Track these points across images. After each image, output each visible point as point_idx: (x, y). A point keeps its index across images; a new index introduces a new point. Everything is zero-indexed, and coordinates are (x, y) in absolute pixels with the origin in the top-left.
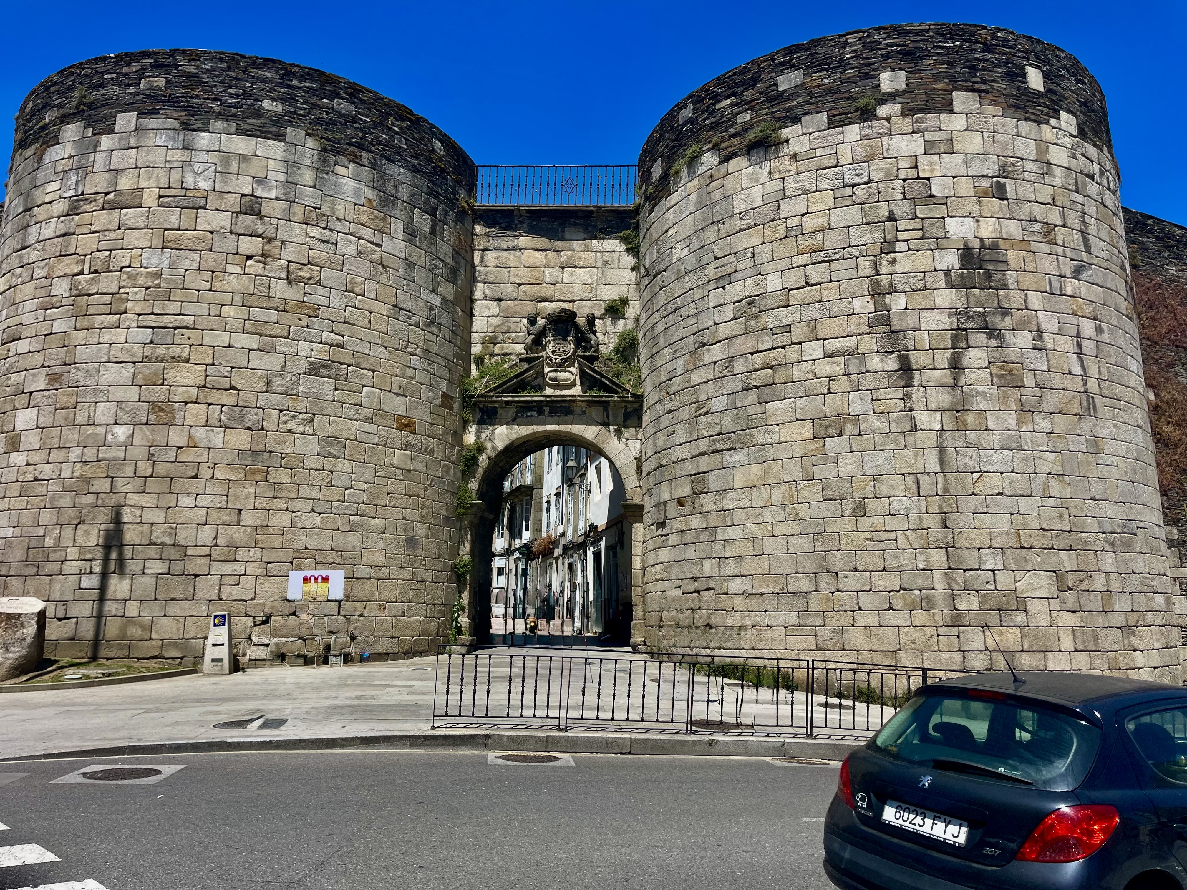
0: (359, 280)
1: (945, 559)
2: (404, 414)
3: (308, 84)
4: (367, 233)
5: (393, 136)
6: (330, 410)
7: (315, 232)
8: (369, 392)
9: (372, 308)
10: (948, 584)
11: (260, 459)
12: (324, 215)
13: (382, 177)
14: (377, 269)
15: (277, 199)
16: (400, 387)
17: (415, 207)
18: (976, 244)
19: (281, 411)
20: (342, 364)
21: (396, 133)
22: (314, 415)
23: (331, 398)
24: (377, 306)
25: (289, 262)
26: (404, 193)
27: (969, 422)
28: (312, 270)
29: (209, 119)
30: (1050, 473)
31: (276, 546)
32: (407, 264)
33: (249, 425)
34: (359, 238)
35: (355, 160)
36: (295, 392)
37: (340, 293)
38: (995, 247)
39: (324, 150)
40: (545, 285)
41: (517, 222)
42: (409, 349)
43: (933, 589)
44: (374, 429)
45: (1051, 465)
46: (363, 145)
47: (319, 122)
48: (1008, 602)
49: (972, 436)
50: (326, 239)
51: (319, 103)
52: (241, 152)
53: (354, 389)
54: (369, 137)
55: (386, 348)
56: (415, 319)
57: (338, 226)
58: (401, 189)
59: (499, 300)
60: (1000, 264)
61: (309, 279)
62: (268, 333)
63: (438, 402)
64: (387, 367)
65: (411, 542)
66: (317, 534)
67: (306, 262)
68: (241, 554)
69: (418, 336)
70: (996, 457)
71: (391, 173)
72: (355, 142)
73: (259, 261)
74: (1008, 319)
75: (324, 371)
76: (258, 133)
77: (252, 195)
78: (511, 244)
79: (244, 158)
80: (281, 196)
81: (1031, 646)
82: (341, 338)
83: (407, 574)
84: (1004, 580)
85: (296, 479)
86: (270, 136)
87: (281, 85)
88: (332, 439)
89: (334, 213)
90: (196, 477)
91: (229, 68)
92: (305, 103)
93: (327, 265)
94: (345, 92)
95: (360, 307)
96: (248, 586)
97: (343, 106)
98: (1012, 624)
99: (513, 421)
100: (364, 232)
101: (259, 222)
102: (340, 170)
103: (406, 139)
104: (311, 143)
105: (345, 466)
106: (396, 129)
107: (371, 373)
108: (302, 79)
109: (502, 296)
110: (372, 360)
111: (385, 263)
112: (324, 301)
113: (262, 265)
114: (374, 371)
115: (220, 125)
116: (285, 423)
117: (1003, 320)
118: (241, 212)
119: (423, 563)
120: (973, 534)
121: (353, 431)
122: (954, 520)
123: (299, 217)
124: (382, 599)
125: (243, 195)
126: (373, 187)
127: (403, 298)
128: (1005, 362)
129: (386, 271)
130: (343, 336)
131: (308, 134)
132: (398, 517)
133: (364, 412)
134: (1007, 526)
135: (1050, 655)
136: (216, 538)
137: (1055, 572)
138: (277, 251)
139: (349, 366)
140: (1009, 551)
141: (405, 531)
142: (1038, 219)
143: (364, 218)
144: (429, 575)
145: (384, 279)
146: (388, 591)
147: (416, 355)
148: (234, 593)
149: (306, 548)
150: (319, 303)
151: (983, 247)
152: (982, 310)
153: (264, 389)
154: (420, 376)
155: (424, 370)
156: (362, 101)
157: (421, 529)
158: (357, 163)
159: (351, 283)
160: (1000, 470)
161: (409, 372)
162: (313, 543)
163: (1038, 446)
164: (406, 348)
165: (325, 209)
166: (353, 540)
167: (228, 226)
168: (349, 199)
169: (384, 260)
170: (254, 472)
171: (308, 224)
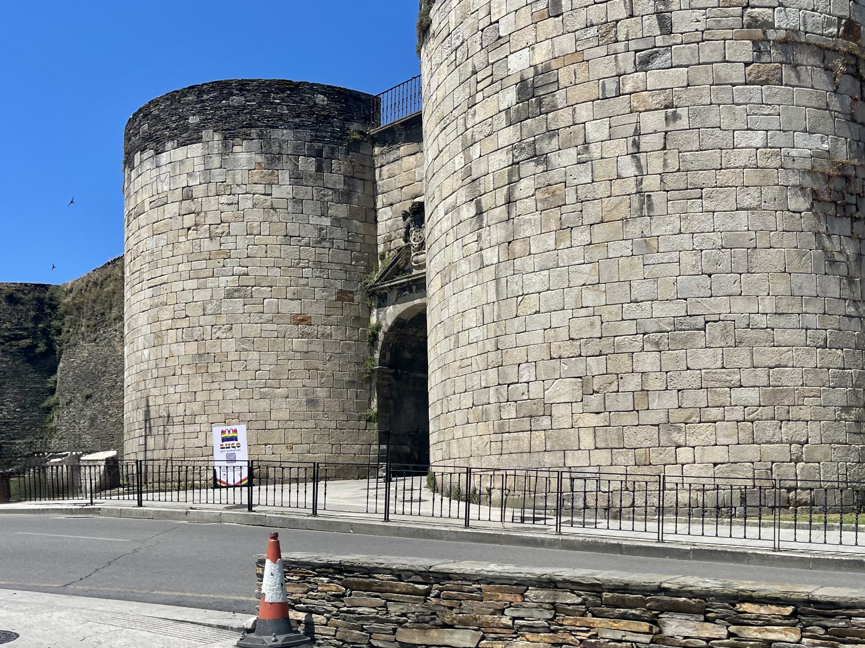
0: (255, 224)
1: (497, 377)
2: (300, 313)
3: (212, 95)
4: (260, 188)
5: (275, 108)
6: (242, 320)
7: (224, 199)
8: (269, 303)
9: (268, 242)
10: (498, 398)
11: (203, 359)
12: (228, 185)
13: (268, 143)
14: (268, 212)
15: (200, 184)
16: (294, 294)
17: (299, 156)
18: (531, 73)
19: (213, 326)
20: (248, 287)
21: (279, 104)
22: (232, 325)
23: (242, 311)
24: (271, 240)
25: (210, 225)
26: (288, 149)
27: (516, 251)
28: (224, 226)
29: (165, 143)
30: (584, 285)
31: (215, 412)
32: (294, 202)
33: (196, 338)
34: (254, 194)
35: (247, 137)
36: (219, 312)
37: (243, 237)
38: (547, 70)
39: (225, 138)
40: (416, 183)
41: (397, 136)
42: (301, 265)
43: (489, 404)
44: (275, 327)
45: (586, 276)
46: (252, 124)
47: (222, 118)
48: (537, 409)
49: (518, 263)
50: (230, 202)
51: (220, 105)
52: (180, 159)
53: (257, 302)
54: (256, 116)
55: (280, 268)
56: (306, 240)
57: (238, 190)
58: (285, 146)
59: (392, 205)
60: (550, 86)
61: (223, 233)
62: (202, 276)
63: (334, 298)
64: (282, 282)
65: (312, 402)
66: (239, 403)
67: (220, 222)
68: (198, 419)
69: (310, 253)
70: (535, 278)
71: (275, 137)
72: (246, 124)
73: (193, 230)
74: (555, 141)
75: (236, 294)
76: (188, 142)
77: (187, 186)
78: (395, 156)
79: (182, 162)
80: (202, 181)
81: (553, 446)
82: (246, 269)
83: (311, 424)
84: (536, 389)
85: (224, 369)
86: (194, 141)
87: (197, 103)
88: (244, 338)
89: (234, 182)
90: (174, 375)
91: (172, 104)
92: (211, 109)
93: (233, 220)
94: (237, 90)
95: (258, 243)
96: (202, 438)
97: (236, 100)
98: (539, 428)
99: (396, 302)
100: (256, 188)
101: (192, 203)
102: (237, 149)
103: (287, 106)
104: (217, 137)
105: (255, 355)
106: (278, 101)
107: (269, 289)
108: (208, 92)
109: (392, 201)
110: (269, 279)
111: (275, 206)
112: (232, 246)
113: (195, 232)
114: (271, 287)
115: (169, 145)
116: (215, 333)
117: (550, 143)
118: (183, 200)
119: (326, 416)
120: (515, 351)
121: (259, 331)
122: (503, 342)
123: (213, 192)
124: (289, 442)
125: (183, 188)
126: (262, 153)
127: (293, 228)
128: (549, 185)
129: (276, 212)
130: (247, 267)
131: (214, 131)
132: (298, 386)
133: (266, 317)
134: (541, 340)
135: (569, 454)
136: (185, 410)
137: (581, 377)
138: (203, 220)
139: (253, 287)
140: (540, 364)
141: (306, 395)
142: (594, 22)
143: (256, 178)
144: (333, 425)
145: (275, 218)
146: (293, 437)
147: (308, 267)
148: (196, 442)
149: (233, 412)
150: (230, 248)
151: (536, 74)
152: (533, 139)
153: (202, 314)
154: (312, 282)
155: (316, 277)
156: (248, 91)
157: (321, 393)
158: (248, 139)
159: (250, 228)
160: (538, 291)
161: (303, 281)
162: (237, 409)
163: (574, 260)
164: (298, 264)
165: (229, 181)
166: (264, 404)
167: (178, 212)
168: (244, 168)
169: (274, 204)
170: (200, 368)
171: (219, 195)
